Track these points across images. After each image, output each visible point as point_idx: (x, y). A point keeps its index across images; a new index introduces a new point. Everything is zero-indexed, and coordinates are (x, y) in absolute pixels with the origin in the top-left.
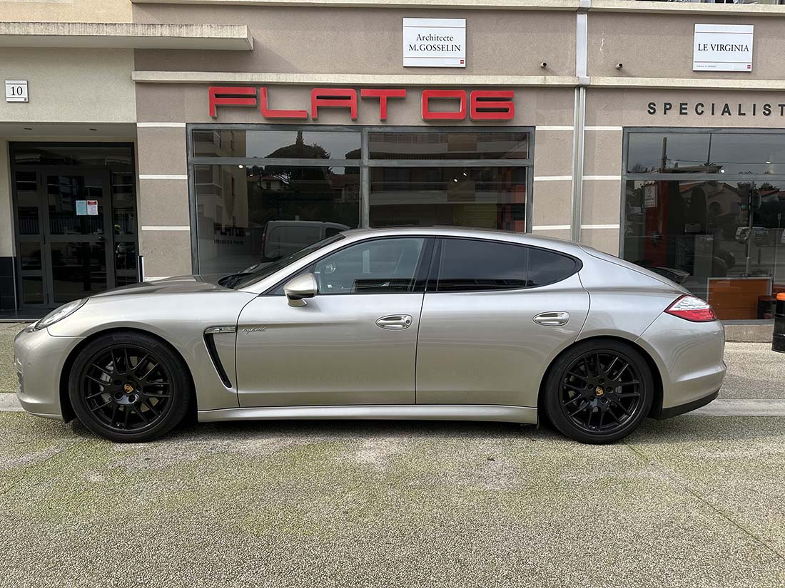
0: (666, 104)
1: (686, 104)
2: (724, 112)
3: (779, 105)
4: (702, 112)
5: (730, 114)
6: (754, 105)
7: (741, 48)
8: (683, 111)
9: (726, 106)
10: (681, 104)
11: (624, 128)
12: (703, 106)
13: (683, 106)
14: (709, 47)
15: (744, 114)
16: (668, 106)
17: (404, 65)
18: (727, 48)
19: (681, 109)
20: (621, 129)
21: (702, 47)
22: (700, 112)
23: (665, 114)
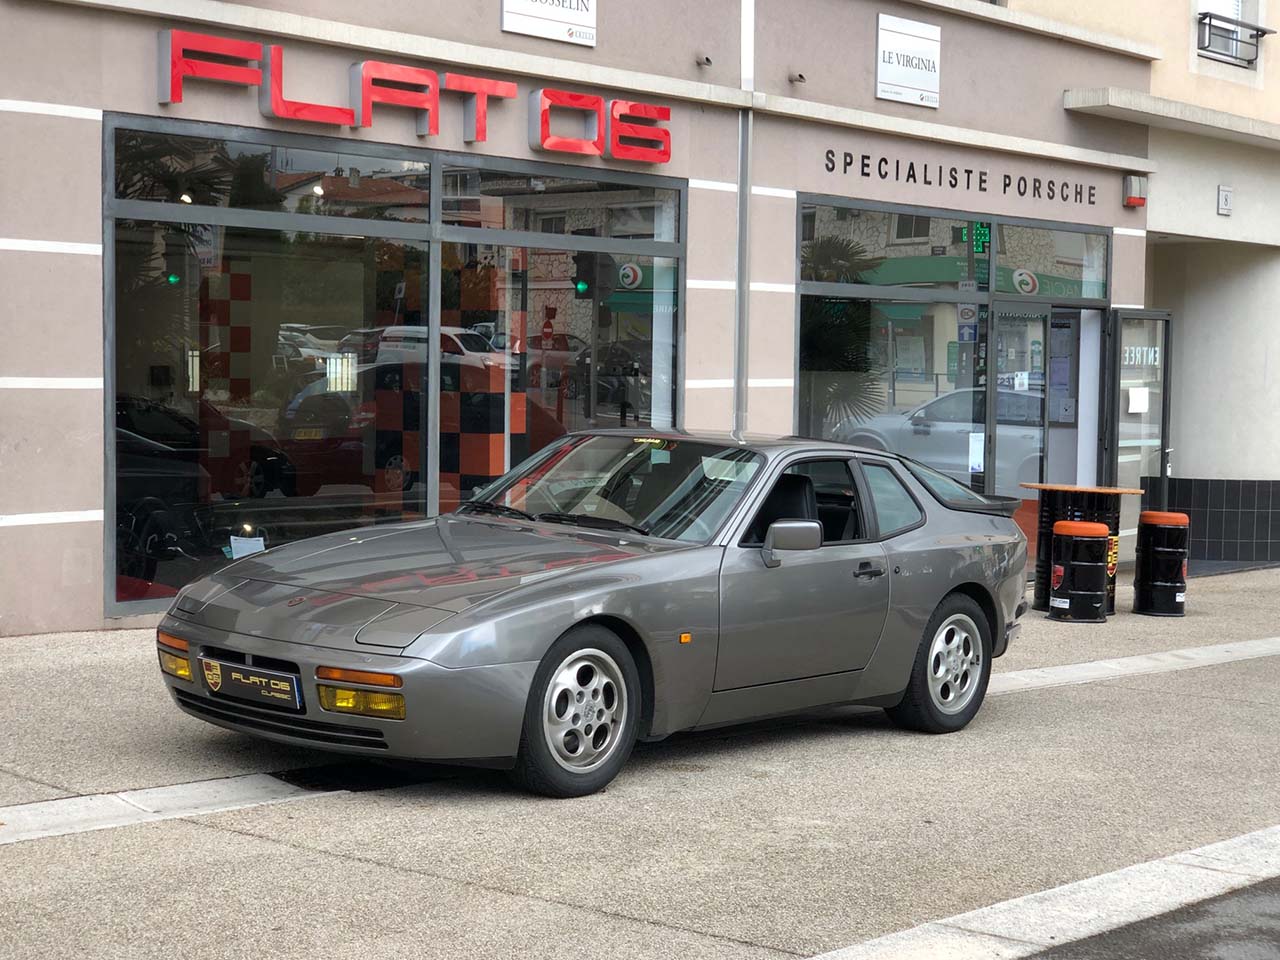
0: (847, 155)
1: (868, 158)
2: (909, 176)
3: (966, 171)
4: (886, 173)
5: (915, 181)
6: (941, 167)
7: (928, 66)
8: (866, 170)
9: (912, 164)
10: (864, 157)
11: (799, 193)
12: (886, 163)
13: (866, 161)
14: (894, 56)
15: (930, 183)
16: (848, 160)
17: (505, 29)
18: (915, 61)
19: (865, 165)
20: (793, 195)
21: (887, 59)
22: (883, 173)
23: (845, 172)
